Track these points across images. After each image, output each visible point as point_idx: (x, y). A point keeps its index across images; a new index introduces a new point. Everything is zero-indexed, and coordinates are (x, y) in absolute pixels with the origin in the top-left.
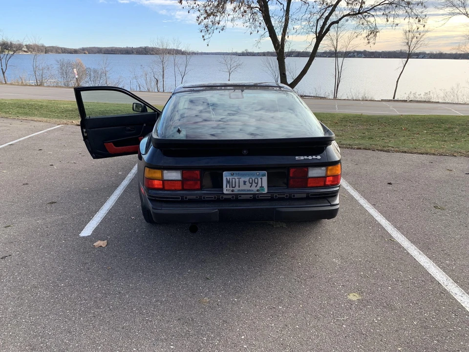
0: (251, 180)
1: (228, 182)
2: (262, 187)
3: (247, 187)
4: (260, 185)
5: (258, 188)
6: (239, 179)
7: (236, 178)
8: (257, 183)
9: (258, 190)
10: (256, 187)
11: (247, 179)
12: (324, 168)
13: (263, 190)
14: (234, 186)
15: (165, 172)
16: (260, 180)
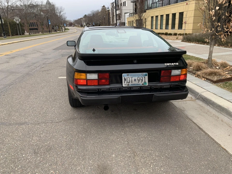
0: (139, 78)
1: (125, 80)
2: (145, 82)
3: (136, 82)
4: (144, 81)
5: (143, 83)
6: (132, 78)
7: (130, 77)
8: (142, 80)
9: (143, 84)
10: (142, 82)
11: (136, 78)
12: (180, 70)
13: (146, 84)
14: (129, 82)
15: (88, 75)
16: (144, 78)
